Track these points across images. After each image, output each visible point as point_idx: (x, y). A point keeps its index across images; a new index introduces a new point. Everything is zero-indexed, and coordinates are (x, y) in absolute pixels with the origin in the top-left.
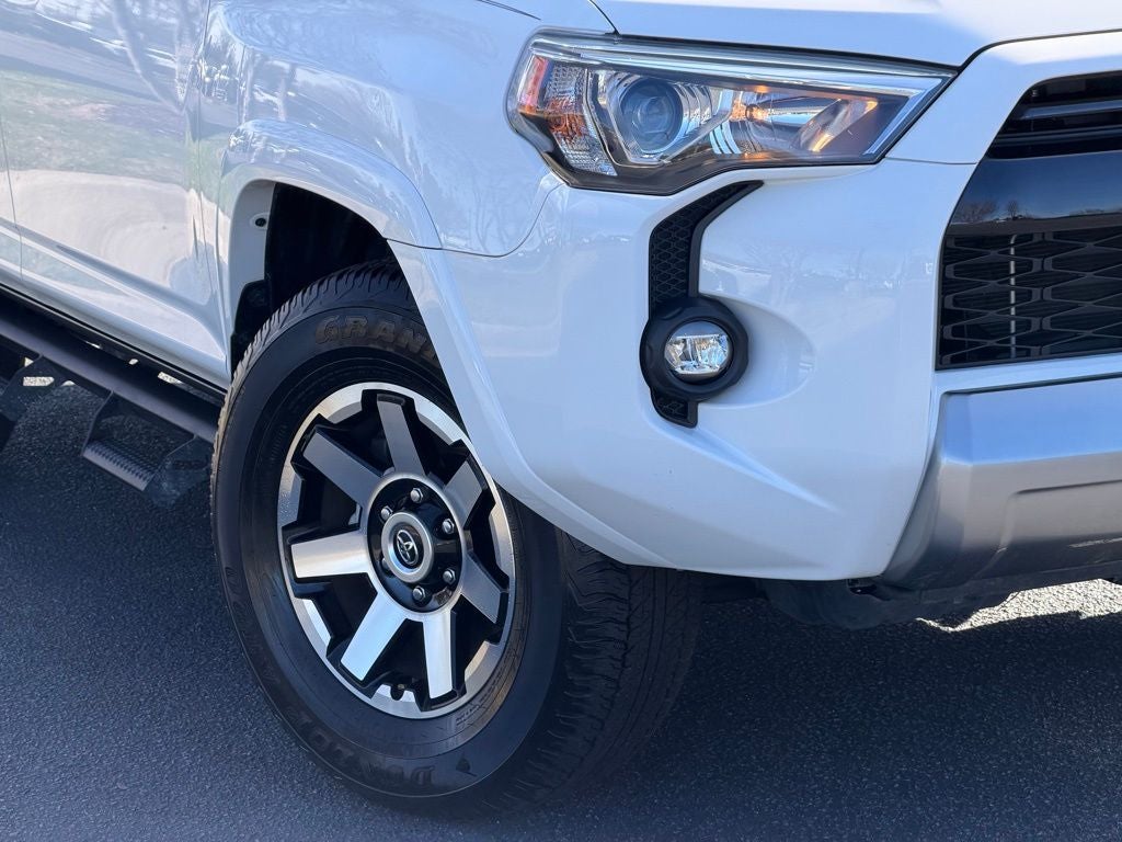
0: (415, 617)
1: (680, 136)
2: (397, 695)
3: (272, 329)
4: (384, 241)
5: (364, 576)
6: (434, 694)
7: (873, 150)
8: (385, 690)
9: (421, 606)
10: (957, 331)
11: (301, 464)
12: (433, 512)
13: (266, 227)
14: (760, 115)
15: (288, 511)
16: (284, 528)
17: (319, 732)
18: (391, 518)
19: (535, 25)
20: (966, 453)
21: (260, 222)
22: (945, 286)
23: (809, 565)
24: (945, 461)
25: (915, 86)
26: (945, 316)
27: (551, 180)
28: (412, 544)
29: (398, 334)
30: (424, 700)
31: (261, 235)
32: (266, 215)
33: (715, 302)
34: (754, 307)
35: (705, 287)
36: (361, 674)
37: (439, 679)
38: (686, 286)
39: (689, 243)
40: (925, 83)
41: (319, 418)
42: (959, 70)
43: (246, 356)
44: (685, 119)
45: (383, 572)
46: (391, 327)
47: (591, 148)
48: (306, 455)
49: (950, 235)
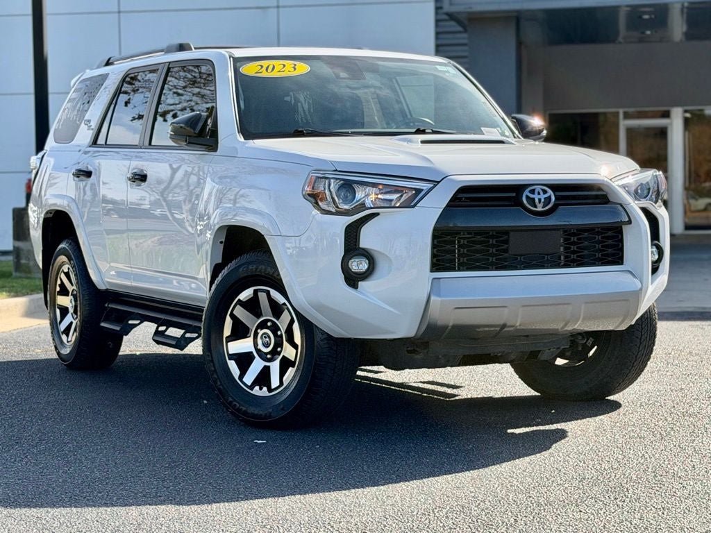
0: (267, 364)
1: (355, 201)
2: (261, 389)
3: (225, 271)
4: (263, 236)
5: (252, 352)
6: (273, 387)
7: (412, 204)
8: (257, 388)
9: (270, 360)
10: (437, 260)
11: (232, 316)
12: (275, 329)
13: (223, 244)
14: (380, 196)
15: (227, 331)
16: (226, 338)
17: (235, 403)
18: (261, 332)
19: (312, 168)
20: (439, 295)
21: (221, 242)
22: (434, 246)
23: (392, 333)
24: (433, 298)
25: (425, 186)
26: (434, 256)
27: (315, 212)
28: (267, 339)
29: (265, 270)
30: (270, 390)
31: (222, 246)
32: (223, 240)
33: (364, 249)
34: (375, 251)
35: (362, 245)
36: (249, 383)
37: (275, 382)
38: (356, 245)
39: (357, 232)
40: (428, 186)
41: (239, 300)
42: (439, 182)
43: (216, 282)
44: (357, 195)
45: (258, 351)
46: (264, 267)
47: (328, 204)
48: (234, 313)
49: (435, 230)
